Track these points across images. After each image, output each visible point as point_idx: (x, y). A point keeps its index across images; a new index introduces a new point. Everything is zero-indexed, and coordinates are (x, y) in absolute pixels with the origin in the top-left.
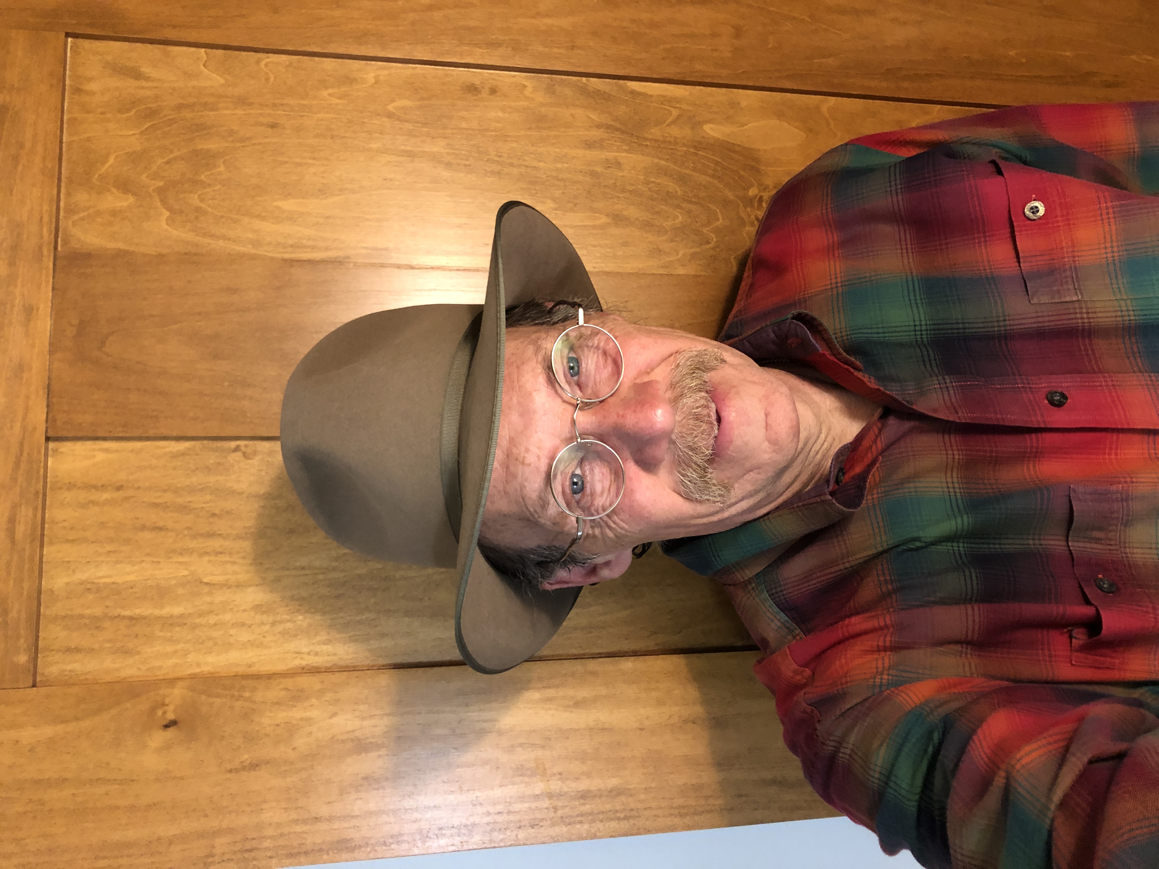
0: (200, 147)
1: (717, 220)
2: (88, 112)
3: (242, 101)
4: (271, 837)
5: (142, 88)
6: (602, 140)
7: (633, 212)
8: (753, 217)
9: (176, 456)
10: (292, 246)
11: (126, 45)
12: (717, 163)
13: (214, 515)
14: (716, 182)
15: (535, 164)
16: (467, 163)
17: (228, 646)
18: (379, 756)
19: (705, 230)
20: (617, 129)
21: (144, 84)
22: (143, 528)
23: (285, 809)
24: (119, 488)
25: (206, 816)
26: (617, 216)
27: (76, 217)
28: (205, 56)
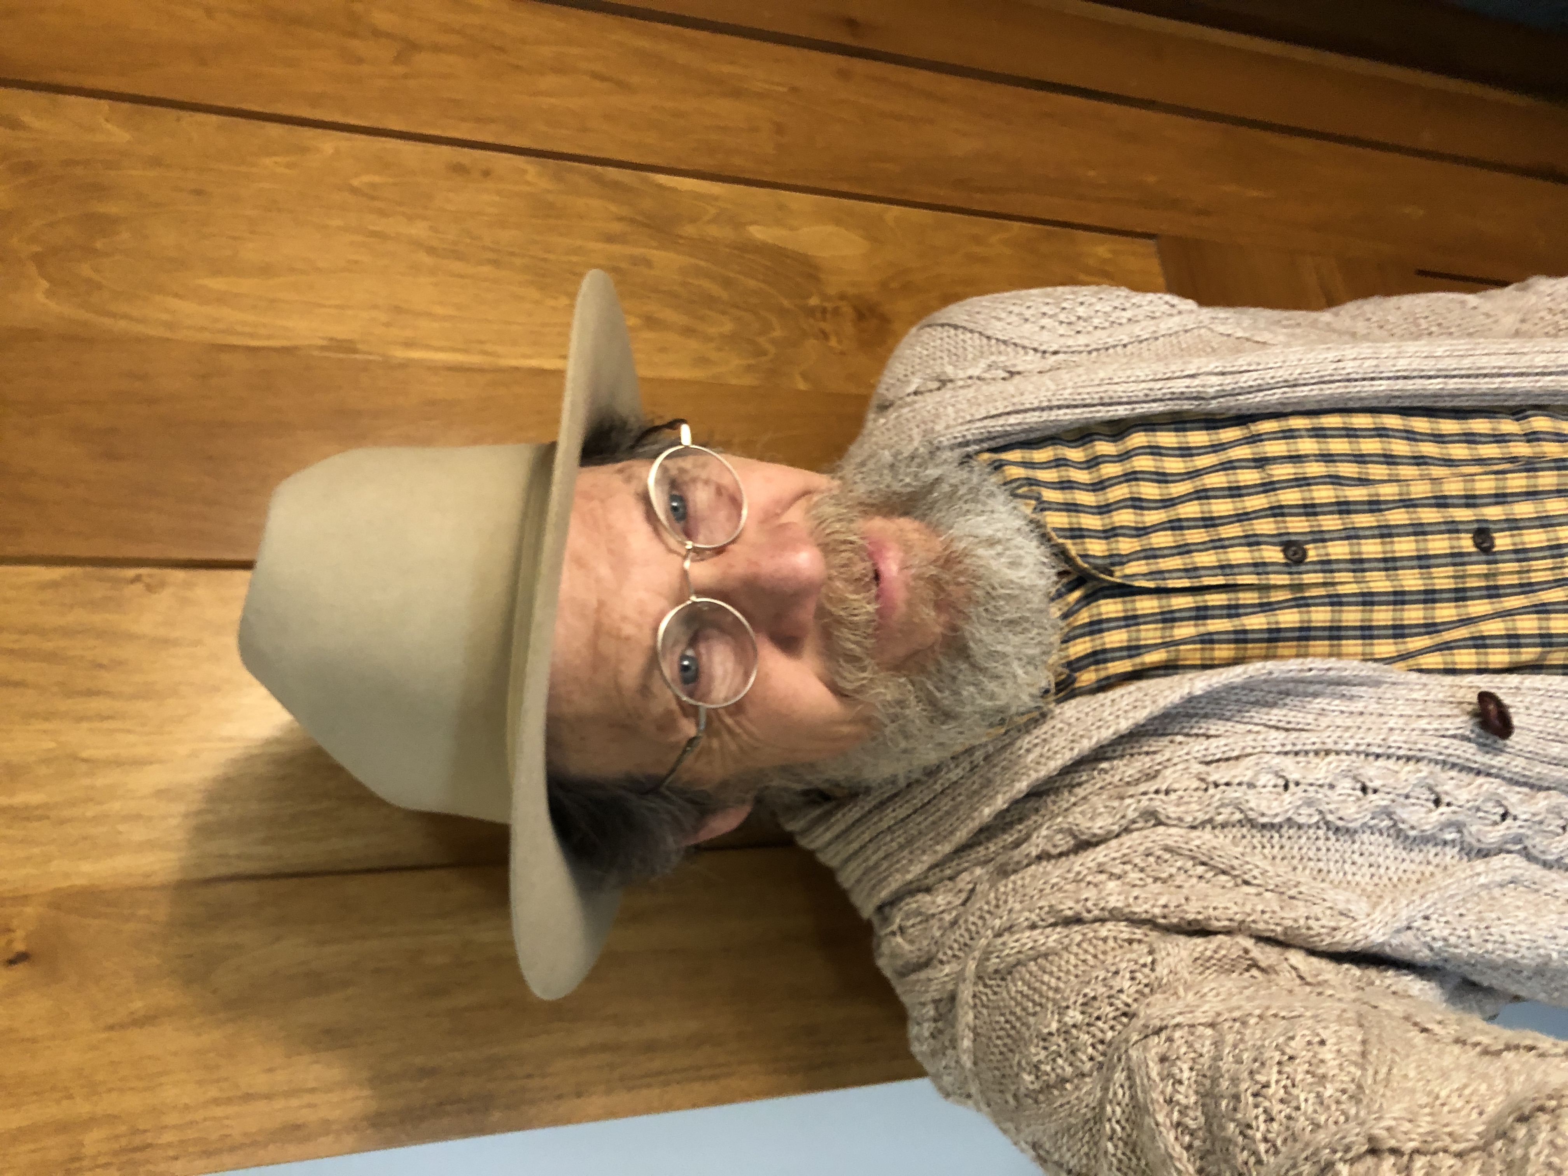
0: (93, 210)
1: (774, 329)
3: (155, 162)
4: (175, 1127)
5: (21, 139)
6: (624, 234)
7: (669, 315)
8: (816, 329)
9: (44, 586)
12: (767, 268)
14: (767, 288)
15: (543, 255)
16: (455, 248)
17: (114, 848)
18: (347, 998)
19: (760, 340)
20: (643, 224)
21: (22, 134)
23: (200, 1083)
25: (70, 1097)
26: (648, 317)
28: (108, 109)
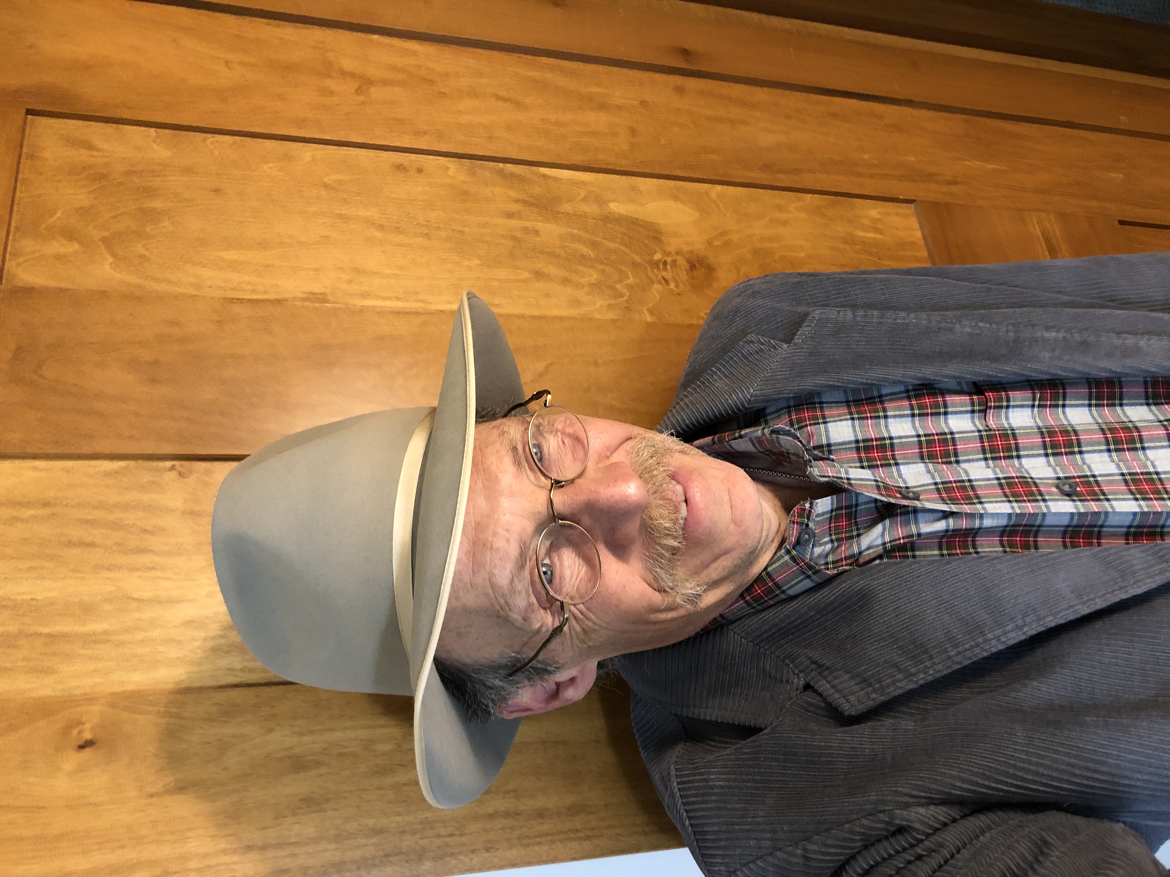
0: (145, 206)
1: (628, 278)
2: (40, 174)
3: (188, 171)
5: (94, 156)
6: (519, 212)
7: (552, 270)
8: (660, 277)
9: (107, 474)
10: (232, 289)
11: (80, 123)
12: (624, 234)
13: (145, 531)
14: (623, 248)
15: (461, 228)
16: (398, 225)
17: (155, 663)
18: (319, 775)
19: (618, 286)
20: (532, 204)
21: (95, 153)
22: (70, 544)
23: (214, 837)
24: (46, 504)
25: (122, 847)
26: (537, 272)
27: (21, 260)
28: (155, 135)
